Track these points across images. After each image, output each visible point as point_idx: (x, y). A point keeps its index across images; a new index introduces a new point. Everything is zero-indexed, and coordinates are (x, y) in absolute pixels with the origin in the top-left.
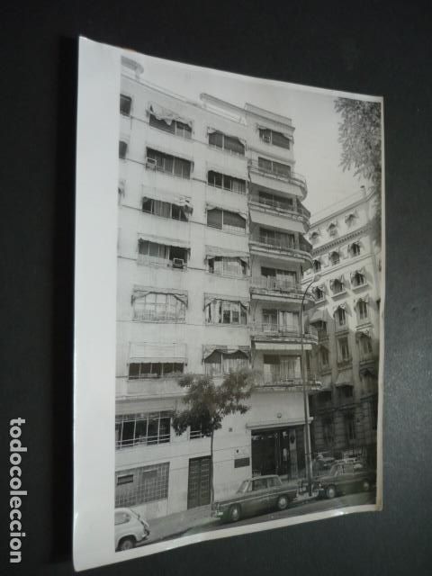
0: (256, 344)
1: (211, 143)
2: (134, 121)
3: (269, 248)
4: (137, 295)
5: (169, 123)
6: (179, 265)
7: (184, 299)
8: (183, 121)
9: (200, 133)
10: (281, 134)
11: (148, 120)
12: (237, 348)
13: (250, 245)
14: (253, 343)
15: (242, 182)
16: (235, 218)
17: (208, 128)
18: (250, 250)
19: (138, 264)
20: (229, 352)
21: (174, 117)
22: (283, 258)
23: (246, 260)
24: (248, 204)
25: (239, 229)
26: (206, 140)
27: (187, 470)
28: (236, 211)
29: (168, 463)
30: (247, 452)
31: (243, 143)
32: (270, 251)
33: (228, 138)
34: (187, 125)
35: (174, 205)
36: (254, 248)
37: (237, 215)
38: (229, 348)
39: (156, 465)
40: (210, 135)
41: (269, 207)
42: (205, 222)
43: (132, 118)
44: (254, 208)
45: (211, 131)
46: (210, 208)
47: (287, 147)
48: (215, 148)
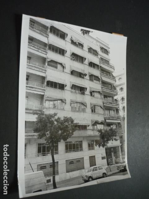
0: (106, 120)
1: (89, 52)
2: (67, 42)
3: (107, 89)
4: (72, 103)
5: (77, 44)
6: (83, 93)
7: (85, 105)
8: (81, 43)
9: (86, 48)
10: (106, 50)
11: (70, 42)
12: (101, 121)
13: (102, 87)
14: (105, 120)
15: (98, 66)
16: (97, 78)
17: (88, 46)
18: (102, 89)
19: (71, 92)
20: (99, 122)
21: (78, 42)
22: (111, 92)
23: (101, 93)
24: (100, 74)
25: (98, 82)
26: (87, 50)
27: (89, 160)
28: (97, 76)
29: (83, 158)
30: (105, 155)
31: (98, 52)
32: (108, 90)
33: (93, 50)
34: (82, 45)
35: (80, 73)
36: (103, 88)
37: (97, 77)
38: (99, 121)
39: (80, 158)
40: (89, 49)
41: (106, 75)
42: (89, 79)
43: (66, 41)
44: (102, 75)
45: (89, 47)
46: (90, 74)
47: (108, 55)
48: (90, 53)
